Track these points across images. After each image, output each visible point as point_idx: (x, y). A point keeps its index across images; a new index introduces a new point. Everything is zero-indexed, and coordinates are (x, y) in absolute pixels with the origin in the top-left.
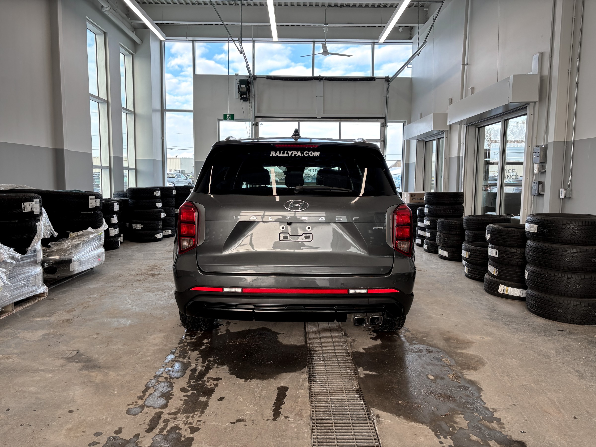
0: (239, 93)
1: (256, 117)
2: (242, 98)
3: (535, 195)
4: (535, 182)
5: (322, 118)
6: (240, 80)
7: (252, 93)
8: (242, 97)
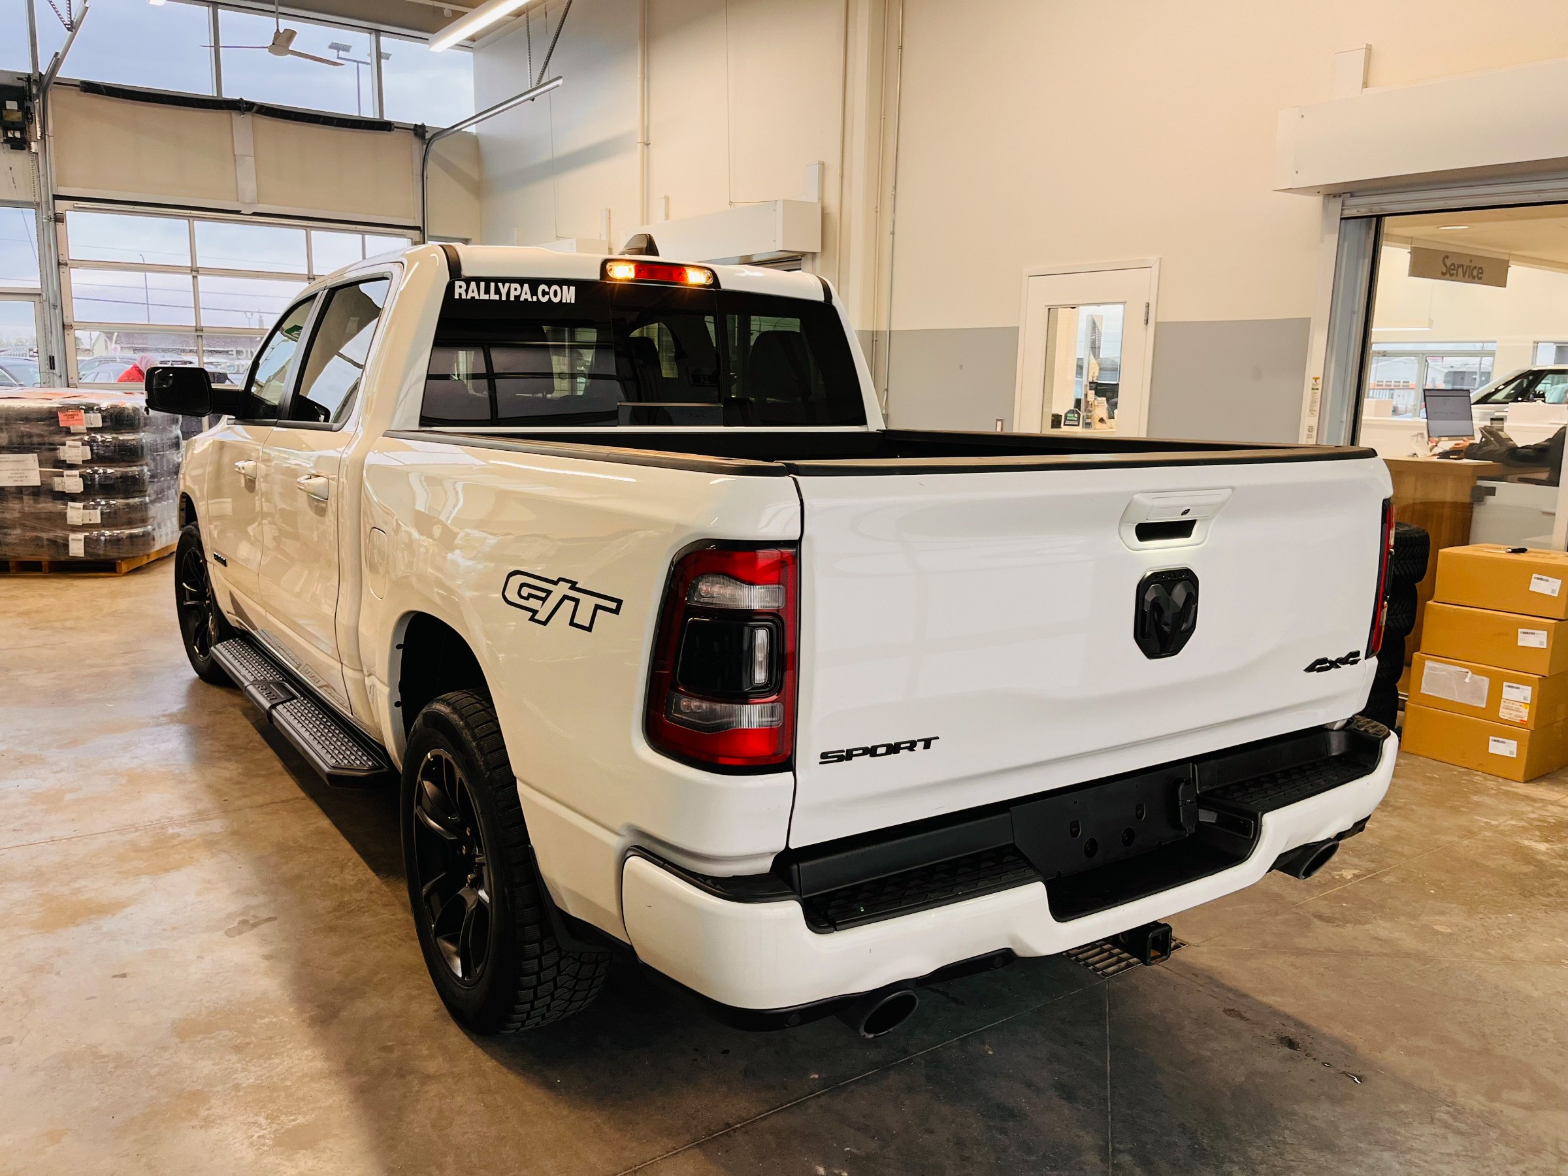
1: (57, 197)
2: (8, 141)
5: (255, 214)
8: (7, 136)
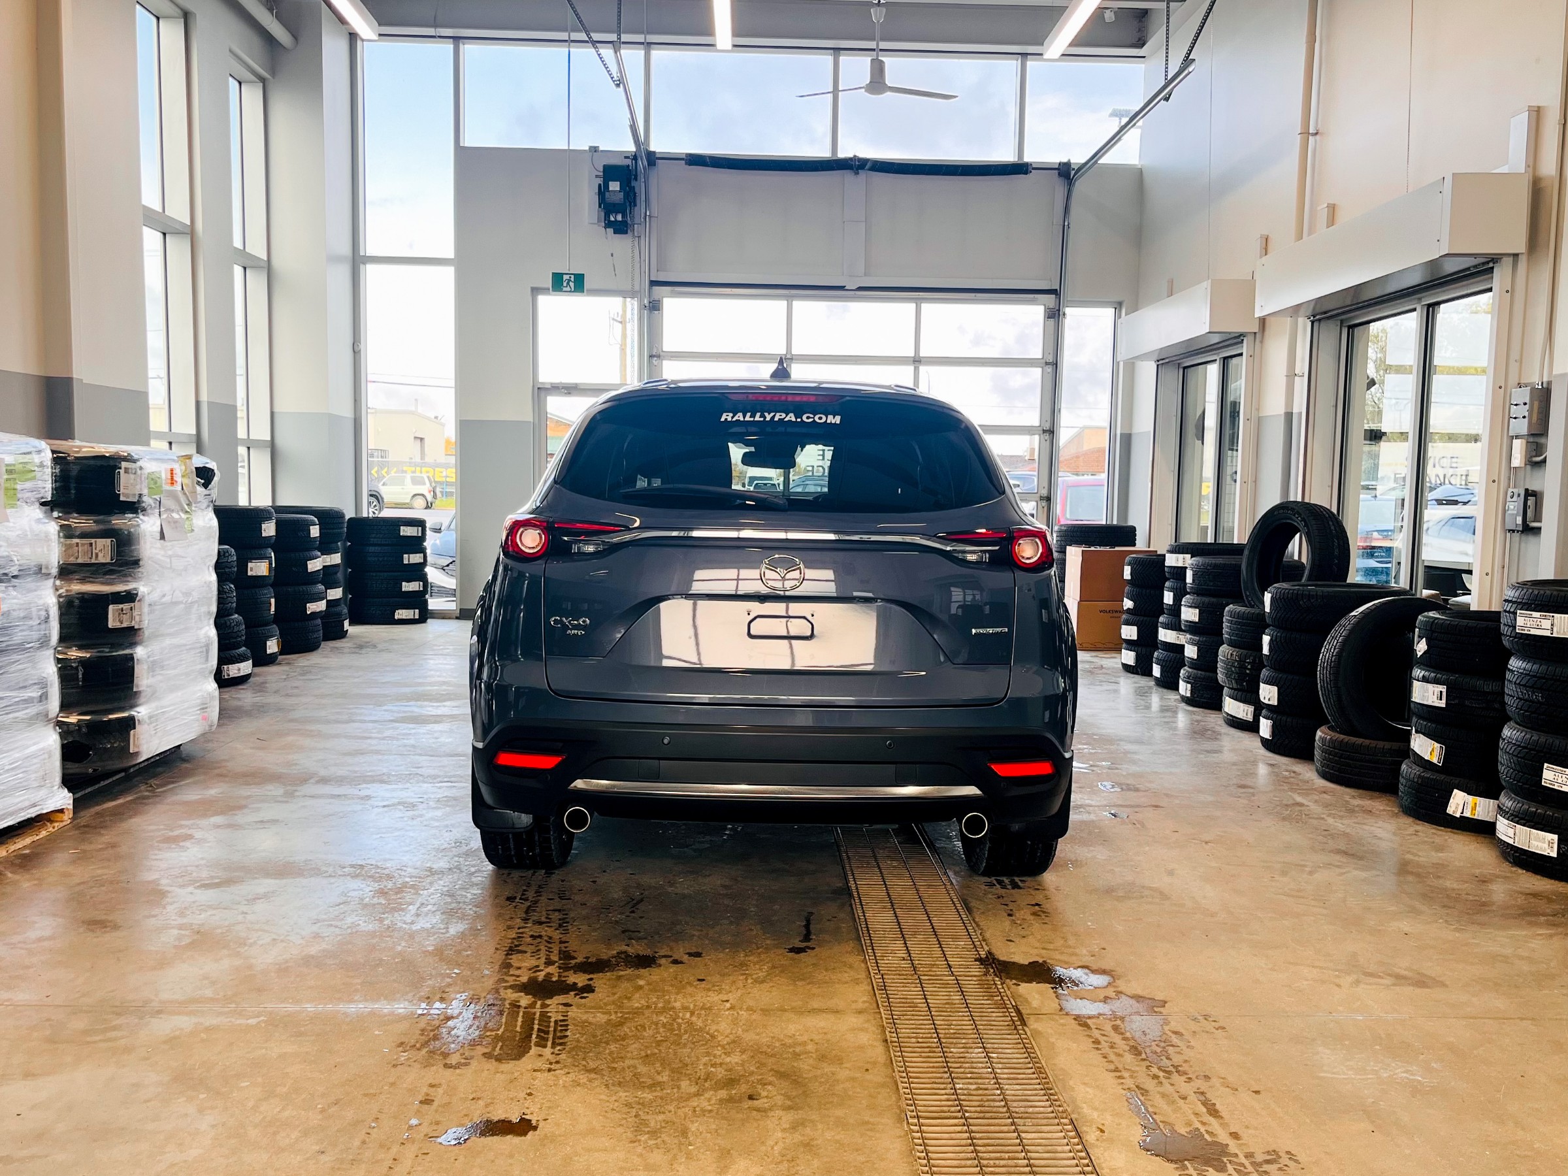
0: (600, 206)
1: (654, 283)
2: (609, 224)
3: (1513, 531)
4: (1515, 491)
6: (605, 166)
7: (640, 209)
8: (609, 221)
